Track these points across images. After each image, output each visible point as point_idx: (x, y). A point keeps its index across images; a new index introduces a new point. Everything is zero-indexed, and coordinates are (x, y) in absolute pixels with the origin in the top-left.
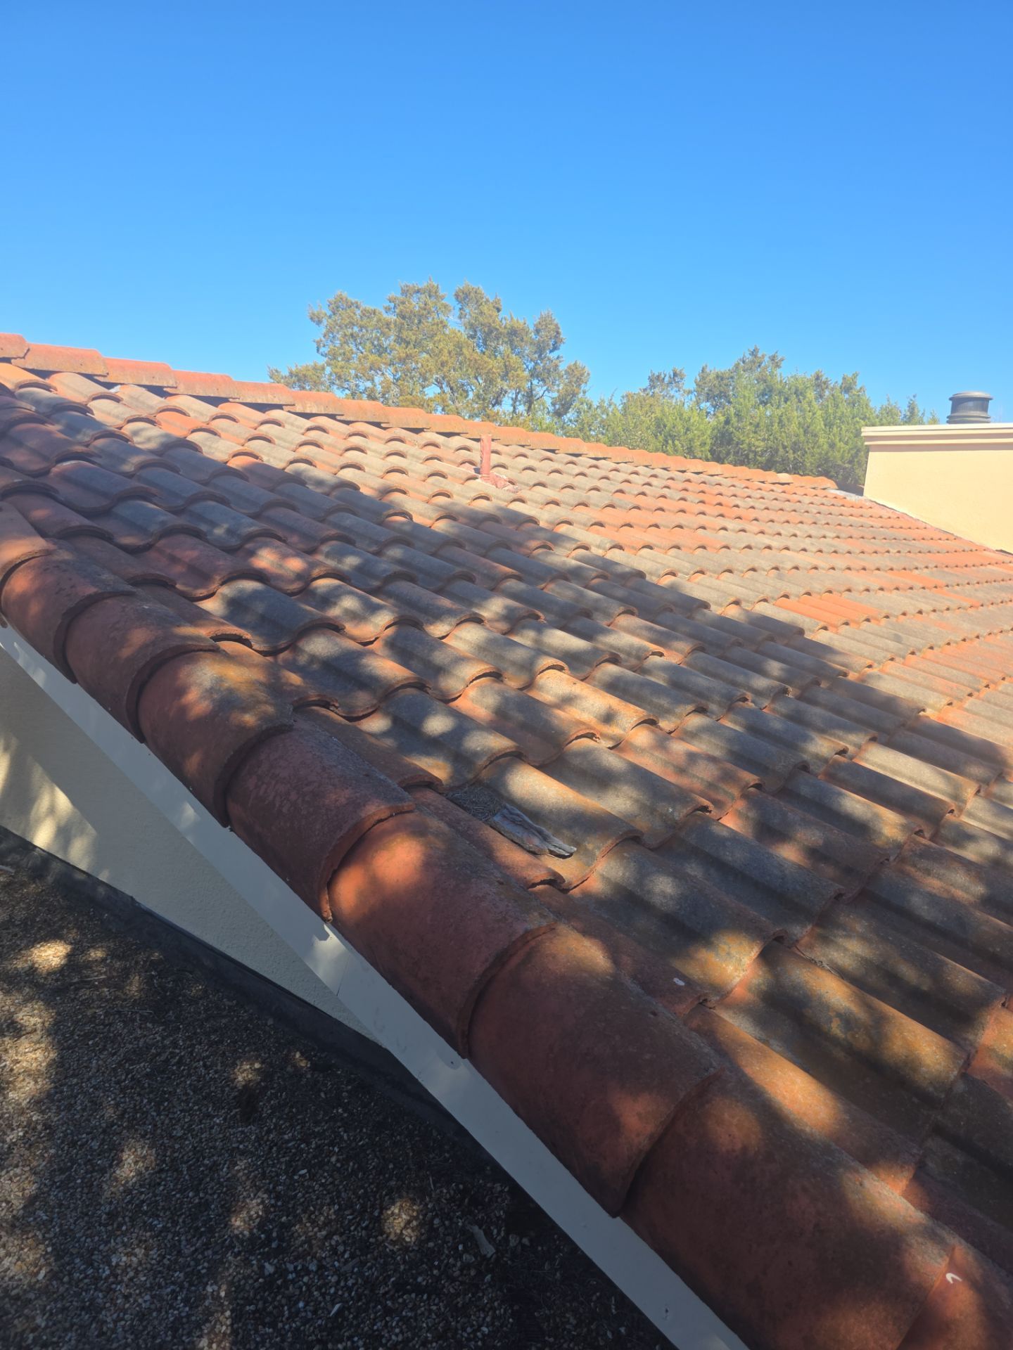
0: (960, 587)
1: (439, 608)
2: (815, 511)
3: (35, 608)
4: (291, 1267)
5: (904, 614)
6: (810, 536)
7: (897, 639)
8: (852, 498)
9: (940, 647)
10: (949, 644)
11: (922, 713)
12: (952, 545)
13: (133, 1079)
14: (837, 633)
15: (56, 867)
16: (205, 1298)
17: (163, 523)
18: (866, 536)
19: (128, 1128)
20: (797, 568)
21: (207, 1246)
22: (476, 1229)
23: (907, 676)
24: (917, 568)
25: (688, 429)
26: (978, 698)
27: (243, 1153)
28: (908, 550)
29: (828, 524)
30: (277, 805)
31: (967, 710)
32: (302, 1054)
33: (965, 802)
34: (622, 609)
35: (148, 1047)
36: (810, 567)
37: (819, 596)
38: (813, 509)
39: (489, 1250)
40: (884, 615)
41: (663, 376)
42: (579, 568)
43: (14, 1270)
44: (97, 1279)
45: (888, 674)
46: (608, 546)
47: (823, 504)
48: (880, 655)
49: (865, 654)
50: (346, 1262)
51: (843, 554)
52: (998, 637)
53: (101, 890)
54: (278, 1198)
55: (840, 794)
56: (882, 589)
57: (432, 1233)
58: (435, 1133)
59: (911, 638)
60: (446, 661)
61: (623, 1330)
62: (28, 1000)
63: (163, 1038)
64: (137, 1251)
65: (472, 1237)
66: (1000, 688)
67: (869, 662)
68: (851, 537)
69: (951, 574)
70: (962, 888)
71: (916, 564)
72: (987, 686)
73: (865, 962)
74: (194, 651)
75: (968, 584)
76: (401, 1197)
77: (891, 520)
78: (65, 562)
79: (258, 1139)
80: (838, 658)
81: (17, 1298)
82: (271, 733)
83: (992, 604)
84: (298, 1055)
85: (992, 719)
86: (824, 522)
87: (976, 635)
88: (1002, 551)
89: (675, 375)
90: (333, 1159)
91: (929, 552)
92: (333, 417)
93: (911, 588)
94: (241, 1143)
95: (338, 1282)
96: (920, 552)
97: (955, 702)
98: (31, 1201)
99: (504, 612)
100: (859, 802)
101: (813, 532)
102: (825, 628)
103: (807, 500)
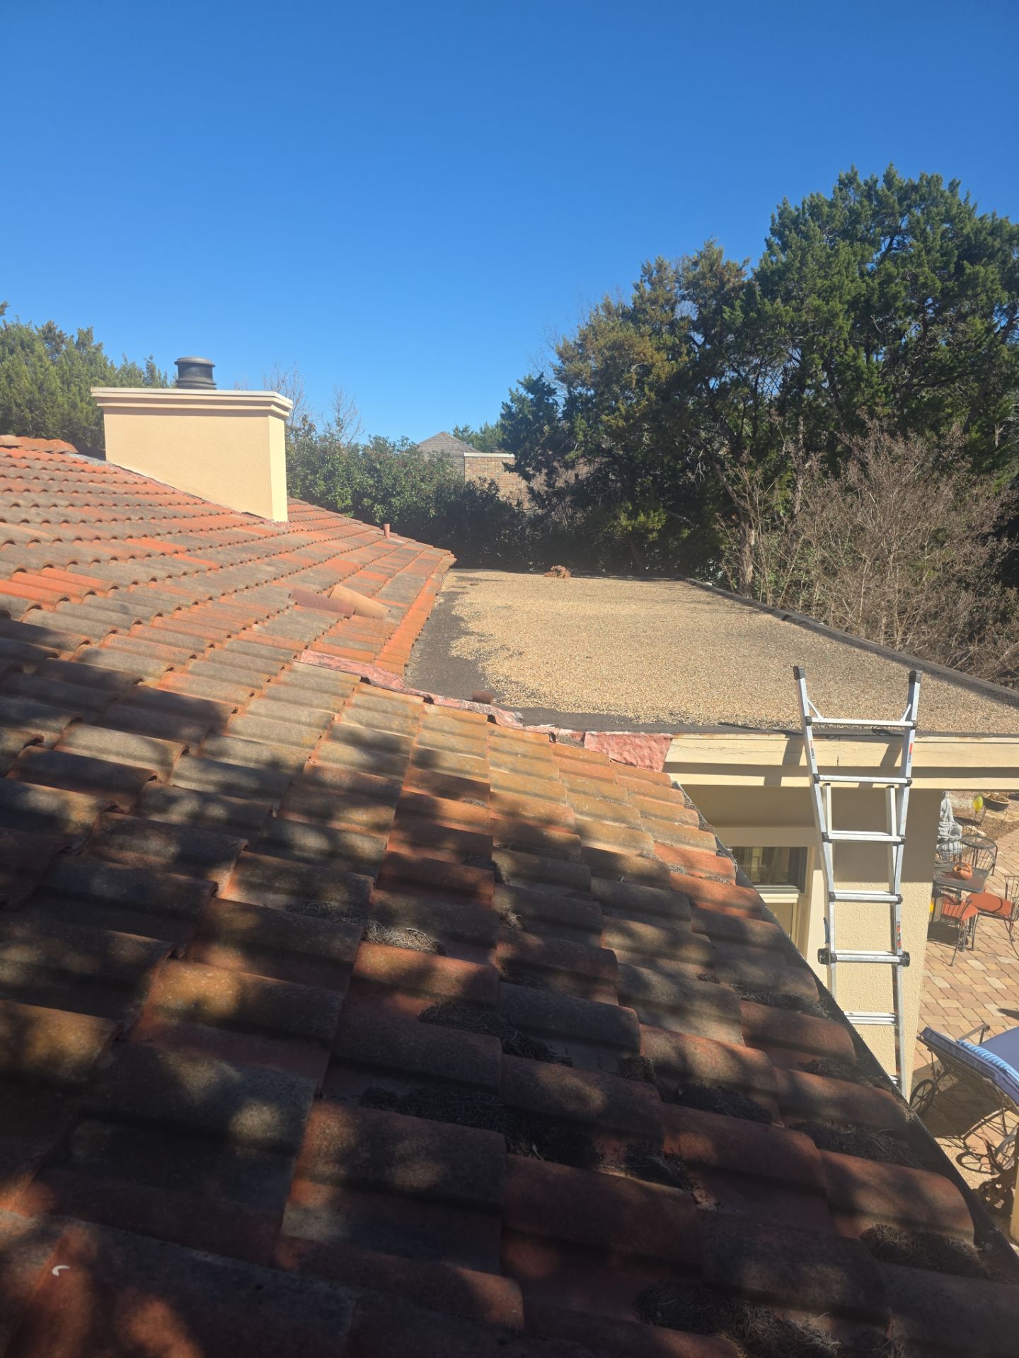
0: (203, 550)
2: (47, 478)
5: (135, 583)
6: (37, 506)
7: (124, 610)
8: (94, 463)
9: (170, 613)
10: (179, 609)
11: (140, 684)
12: (200, 509)
14: (54, 611)
18: (105, 502)
20: (12, 542)
23: (129, 647)
24: (159, 535)
26: (203, 658)
28: (152, 516)
29: (61, 491)
31: (191, 673)
33: (171, 765)
36: (29, 540)
37: (37, 572)
38: (45, 476)
40: (110, 586)
45: (110, 648)
47: (58, 470)
48: (100, 628)
49: (85, 630)
51: (75, 523)
52: (233, 597)
55: (28, 790)
56: (115, 559)
59: (138, 607)
66: (226, 646)
67: (84, 638)
68: (88, 505)
69: (195, 538)
70: (158, 853)
71: (159, 531)
72: (212, 646)
73: (27, 967)
75: (211, 547)
77: (138, 485)
80: (50, 639)
83: (232, 565)
85: (213, 677)
86: (56, 489)
87: (208, 596)
88: (247, 513)
91: (175, 517)
93: (149, 556)
96: (165, 518)
97: (177, 667)
100: (48, 794)
101: (40, 501)
102: (38, 607)
103: (38, 465)
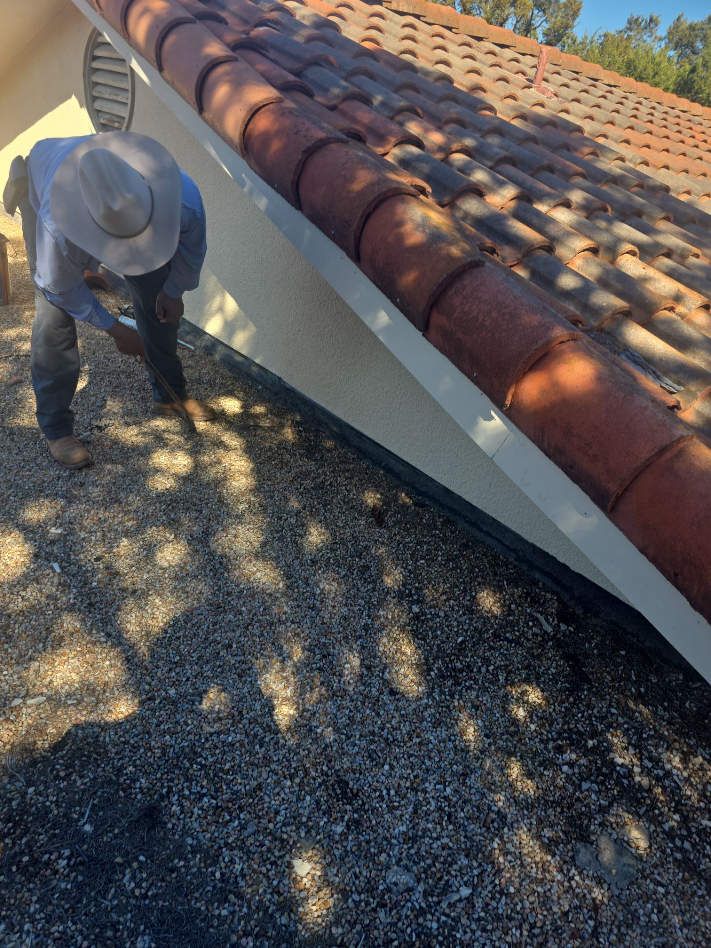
1: (540, 191)
3: (276, 145)
4: (428, 612)
13: (305, 489)
15: (220, 348)
16: (379, 617)
17: (344, 88)
19: (311, 516)
21: (374, 589)
22: (539, 615)
25: (656, 74)
27: (382, 543)
30: (480, 320)
32: (406, 495)
34: (663, 215)
35: (309, 473)
39: (549, 629)
41: (640, 20)
42: (623, 176)
43: (264, 580)
44: (314, 594)
46: (639, 161)
50: (460, 616)
53: (255, 369)
54: (410, 572)
57: (510, 612)
58: (501, 557)
60: (560, 233)
61: (642, 690)
62: (227, 430)
63: (317, 469)
64: (333, 583)
65: (537, 619)
74: (405, 194)
76: (486, 588)
78: (292, 109)
79: (390, 538)
81: (270, 595)
82: (472, 266)
84: (403, 495)
89: (651, 20)
90: (440, 558)
92: (418, 17)
94: (380, 537)
95: (458, 626)
98: (264, 544)
99: (583, 202)
